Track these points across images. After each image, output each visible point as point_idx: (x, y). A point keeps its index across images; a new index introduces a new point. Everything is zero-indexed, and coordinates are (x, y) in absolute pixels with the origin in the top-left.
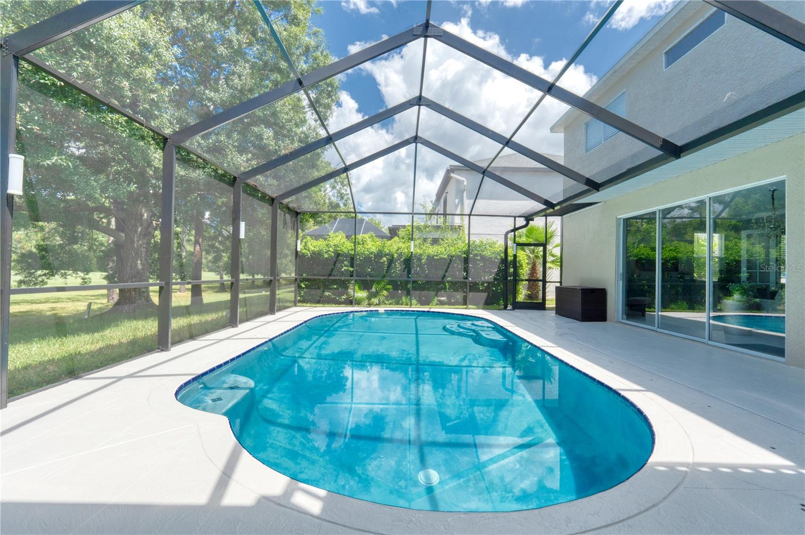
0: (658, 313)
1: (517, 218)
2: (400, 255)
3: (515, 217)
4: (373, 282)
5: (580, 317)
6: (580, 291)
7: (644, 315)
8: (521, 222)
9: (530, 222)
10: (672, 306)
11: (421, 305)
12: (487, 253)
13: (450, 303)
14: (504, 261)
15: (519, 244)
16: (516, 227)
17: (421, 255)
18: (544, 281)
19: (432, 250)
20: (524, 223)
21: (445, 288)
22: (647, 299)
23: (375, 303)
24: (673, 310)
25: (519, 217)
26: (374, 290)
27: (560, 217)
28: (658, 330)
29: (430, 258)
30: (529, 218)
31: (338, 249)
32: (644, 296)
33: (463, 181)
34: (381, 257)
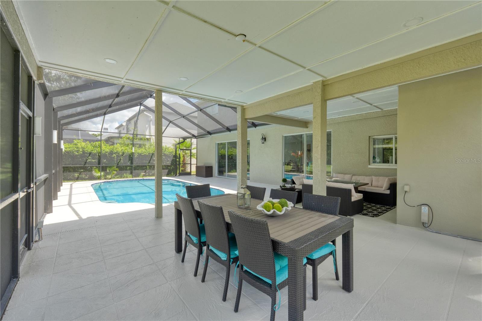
0: (227, 173)
2: (123, 153)
3: (179, 138)
4: (107, 167)
5: (205, 176)
6: (205, 167)
7: (223, 174)
8: (182, 140)
10: (232, 171)
14: (175, 156)
15: (181, 149)
16: (180, 142)
18: (191, 164)
19: (140, 151)
20: (183, 141)
21: (146, 169)
22: (224, 169)
23: (109, 178)
24: (232, 172)
25: (181, 138)
26: (108, 171)
27: (196, 139)
28: (227, 178)
29: (140, 155)
30: (185, 139)
31: (85, 150)
32: (223, 168)
33: (151, 116)
34: (112, 154)
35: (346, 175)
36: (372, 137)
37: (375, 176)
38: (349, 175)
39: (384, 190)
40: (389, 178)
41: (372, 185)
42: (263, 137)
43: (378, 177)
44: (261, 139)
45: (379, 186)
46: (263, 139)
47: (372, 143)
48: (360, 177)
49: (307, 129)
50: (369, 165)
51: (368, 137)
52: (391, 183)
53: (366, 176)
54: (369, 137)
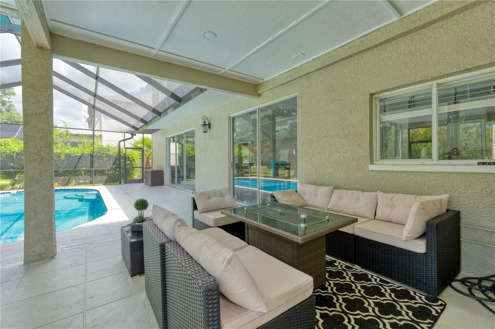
1: (125, 134)
3: (124, 133)
4: (16, 173)
6: (150, 172)
8: (128, 135)
9: (134, 136)
11: (62, 186)
12: (111, 153)
13: (85, 184)
15: (127, 148)
16: (125, 138)
17: (60, 154)
18: (143, 168)
19: (70, 150)
21: (81, 174)
23: (18, 188)
25: (126, 133)
26: (17, 178)
27: (151, 135)
29: (68, 156)
30: (133, 134)
35: (321, 187)
36: (376, 96)
37: (384, 192)
38: (327, 188)
39: (406, 241)
40: (422, 204)
41: (375, 214)
42: (205, 122)
43: (390, 195)
44: (202, 125)
45: (394, 220)
46: (204, 125)
47: (377, 110)
48: (349, 192)
49: (259, 99)
50: (372, 163)
51: (368, 96)
52: (428, 218)
53: (363, 191)
54: (372, 95)
